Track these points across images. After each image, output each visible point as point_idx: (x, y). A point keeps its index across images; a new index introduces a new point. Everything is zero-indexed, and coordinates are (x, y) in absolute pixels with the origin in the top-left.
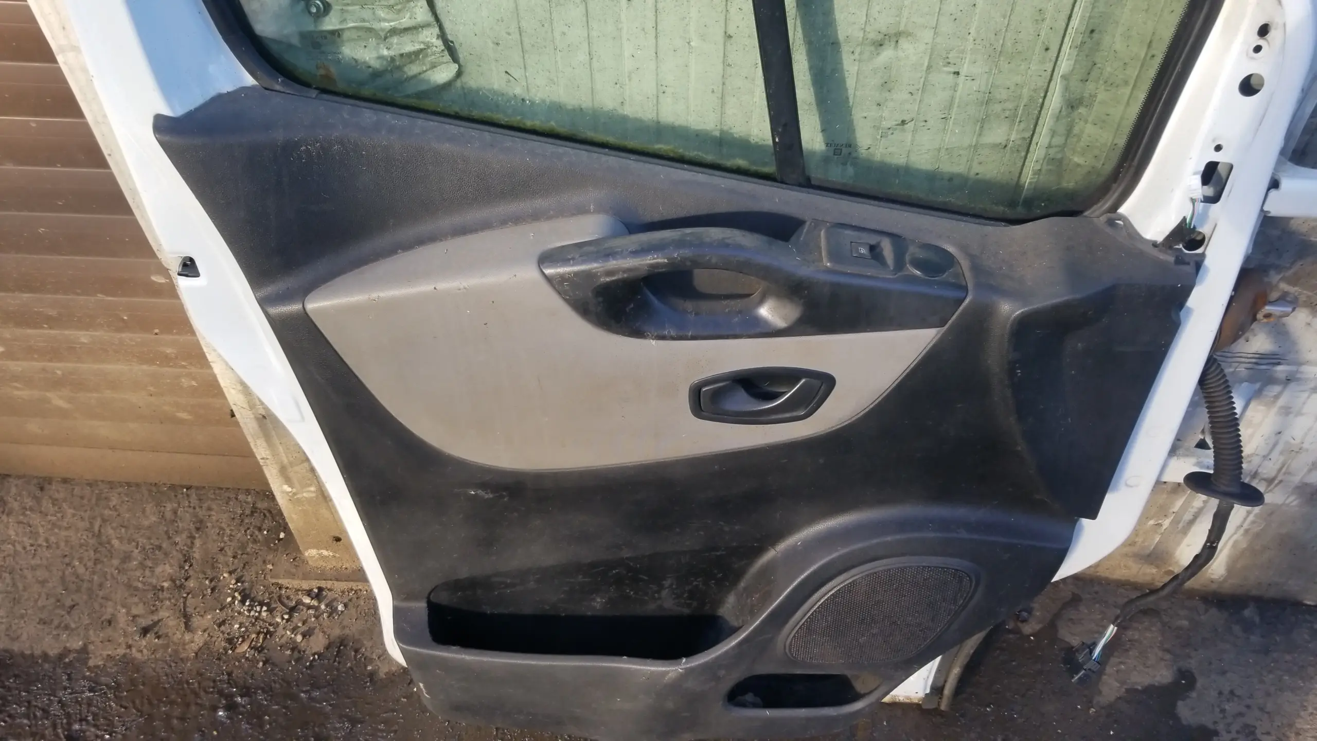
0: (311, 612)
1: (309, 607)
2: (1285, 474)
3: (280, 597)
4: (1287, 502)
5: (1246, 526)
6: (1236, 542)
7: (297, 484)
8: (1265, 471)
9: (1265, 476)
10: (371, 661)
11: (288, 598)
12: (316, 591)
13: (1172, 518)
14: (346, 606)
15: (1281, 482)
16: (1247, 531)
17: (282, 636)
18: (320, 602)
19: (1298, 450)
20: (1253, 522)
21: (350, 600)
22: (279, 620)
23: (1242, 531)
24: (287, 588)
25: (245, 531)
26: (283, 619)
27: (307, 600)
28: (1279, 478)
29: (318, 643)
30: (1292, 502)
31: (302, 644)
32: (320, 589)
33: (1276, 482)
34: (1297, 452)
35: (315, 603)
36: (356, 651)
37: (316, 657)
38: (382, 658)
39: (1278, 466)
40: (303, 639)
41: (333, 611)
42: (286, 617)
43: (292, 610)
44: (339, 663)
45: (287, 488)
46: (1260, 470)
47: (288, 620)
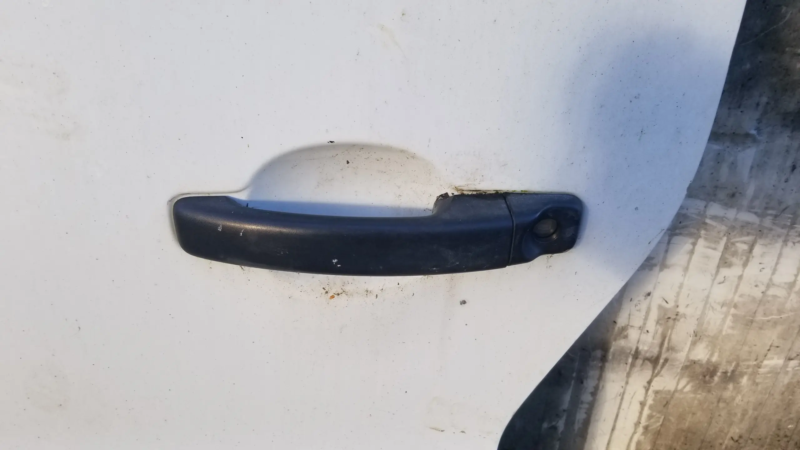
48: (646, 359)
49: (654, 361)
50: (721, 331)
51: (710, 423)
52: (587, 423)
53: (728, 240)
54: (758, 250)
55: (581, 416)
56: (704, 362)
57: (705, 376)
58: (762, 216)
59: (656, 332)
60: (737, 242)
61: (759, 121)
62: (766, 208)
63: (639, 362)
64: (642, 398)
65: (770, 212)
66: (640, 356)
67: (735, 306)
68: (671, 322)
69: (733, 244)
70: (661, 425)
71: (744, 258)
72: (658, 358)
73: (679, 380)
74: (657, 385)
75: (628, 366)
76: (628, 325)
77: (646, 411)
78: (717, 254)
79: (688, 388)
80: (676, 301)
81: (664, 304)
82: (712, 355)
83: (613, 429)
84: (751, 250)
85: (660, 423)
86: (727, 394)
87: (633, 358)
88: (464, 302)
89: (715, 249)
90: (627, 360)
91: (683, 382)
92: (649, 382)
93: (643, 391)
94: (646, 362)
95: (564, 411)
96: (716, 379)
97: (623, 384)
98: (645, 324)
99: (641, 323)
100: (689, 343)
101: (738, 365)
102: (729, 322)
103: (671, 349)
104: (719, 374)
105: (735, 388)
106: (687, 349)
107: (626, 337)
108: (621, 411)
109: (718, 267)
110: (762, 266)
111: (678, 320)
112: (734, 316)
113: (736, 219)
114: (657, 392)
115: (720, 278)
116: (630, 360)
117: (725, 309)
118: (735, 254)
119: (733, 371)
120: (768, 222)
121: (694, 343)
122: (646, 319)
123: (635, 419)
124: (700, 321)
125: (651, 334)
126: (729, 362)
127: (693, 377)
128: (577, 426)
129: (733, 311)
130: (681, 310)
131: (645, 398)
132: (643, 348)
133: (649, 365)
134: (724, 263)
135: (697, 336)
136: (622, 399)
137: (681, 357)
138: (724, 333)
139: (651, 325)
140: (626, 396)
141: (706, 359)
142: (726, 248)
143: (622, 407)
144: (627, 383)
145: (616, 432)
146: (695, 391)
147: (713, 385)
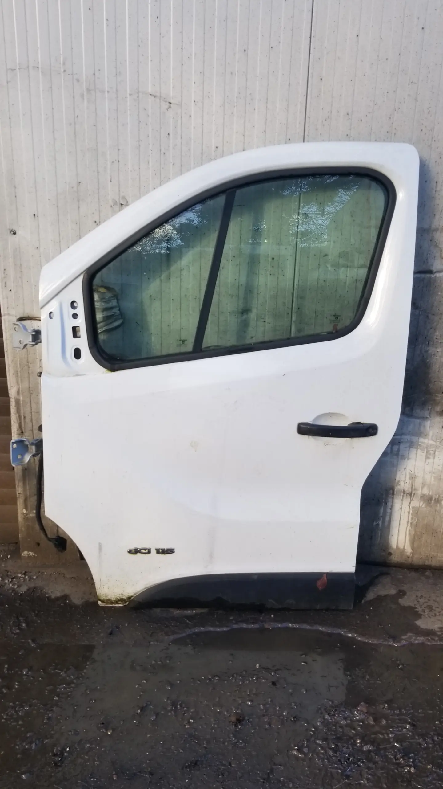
0: (22, 579)
1: (21, 577)
2: (414, 490)
3: (7, 575)
4: (421, 505)
5: (410, 521)
6: (409, 530)
7: (29, 509)
8: (407, 489)
9: (408, 492)
10: (48, 593)
11: (11, 575)
12: (24, 572)
13: (381, 520)
14: (37, 577)
15: (414, 494)
16: (411, 523)
17: (8, 587)
18: (25, 576)
19: (414, 477)
20: (412, 519)
22: (6, 581)
23: (409, 525)
24: (11, 572)
26: (9, 581)
27: (20, 575)
28: (413, 492)
29: (23, 589)
30: (422, 505)
32: (26, 572)
33: (413, 494)
34: (415, 478)
35: (23, 576)
36: (41, 591)
37: (23, 592)
39: (410, 486)
40: (17, 587)
41: (31, 579)
42: (10, 580)
43: (13, 579)
44: (33, 594)
45: (25, 511)
46: (405, 489)
47: (11, 582)
48: (407, 494)
49: (410, 494)
50: (431, 483)
51: (434, 521)
52: (390, 522)
53: (427, 449)
54: (437, 453)
55: (387, 519)
56: (427, 494)
57: (429, 501)
58: (435, 442)
59: (409, 483)
60: (430, 450)
61: (430, 413)
62: (437, 439)
63: (405, 495)
64: (408, 511)
65: (438, 441)
66: (405, 493)
67: (434, 473)
68: (414, 479)
69: (429, 451)
70: (417, 522)
71: (433, 456)
72: (411, 493)
73: (420, 502)
74: (413, 504)
75: (402, 497)
76: (400, 480)
77: (410, 516)
78: (424, 455)
79: (424, 506)
80: (414, 471)
81: (411, 472)
82: (429, 492)
83: (399, 525)
84: (435, 453)
85: (416, 521)
86: (438, 508)
87: (403, 493)
88: (353, 448)
89: (423, 453)
90: (401, 494)
91: (422, 503)
92: (410, 503)
93: (408, 507)
94: (408, 495)
95: (381, 517)
96: (433, 502)
97: (401, 504)
98: (405, 480)
99: (404, 479)
100: (421, 488)
101: (439, 496)
102: (433, 479)
103: (415, 489)
104: (433, 500)
105: (440, 506)
106: (421, 489)
107: (400, 485)
108: (402, 517)
109: (426, 459)
110: (439, 459)
111: (416, 478)
112: (434, 476)
113: (428, 443)
114: (413, 508)
115: (427, 463)
116: (402, 494)
117: (430, 474)
118: (430, 454)
119: (438, 499)
120: (438, 444)
121: (423, 487)
122: (405, 477)
123: (407, 520)
124: (423, 478)
125: (408, 483)
126: (436, 495)
127: (424, 501)
128: (386, 524)
129: (433, 475)
130: (416, 474)
131: (409, 510)
132: (406, 489)
133: (409, 496)
134: (427, 457)
135: (424, 484)
136: (401, 510)
137: (419, 492)
138: (432, 483)
139: (407, 480)
140: (403, 510)
141: (428, 493)
142: (427, 452)
143: (402, 515)
144: (402, 504)
145: (400, 526)
146: (426, 507)
147: (432, 504)
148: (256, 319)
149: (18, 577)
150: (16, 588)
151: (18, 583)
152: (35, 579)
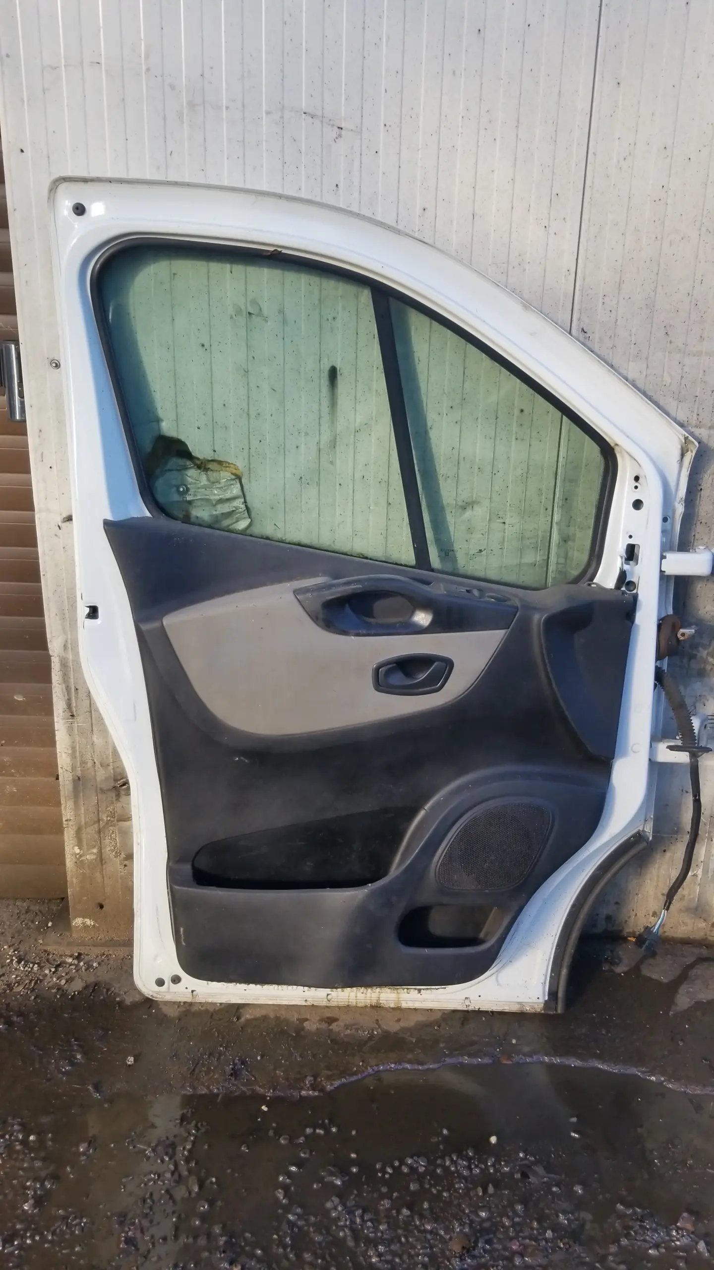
0: (73, 967)
1: (71, 965)
3: (48, 960)
7: (85, 847)
10: (119, 995)
11: (54, 960)
12: (77, 954)
14: (99, 964)
17: (50, 982)
18: (79, 962)
21: (102, 961)
22: (47, 972)
24: (54, 954)
25: (21, 923)
26: (50, 971)
27: (70, 960)
29: (77, 986)
31: (65, 986)
32: (80, 954)
35: (76, 962)
36: (108, 990)
37: (76, 993)
38: (127, 994)
40: (66, 983)
41: (89, 966)
42: (53, 970)
43: (58, 966)
44: (94, 997)
45: (77, 850)
47: (54, 973)
148: (488, 518)
149: (65, 963)
150: (64, 985)
151: (66, 974)
152: (96, 967)
